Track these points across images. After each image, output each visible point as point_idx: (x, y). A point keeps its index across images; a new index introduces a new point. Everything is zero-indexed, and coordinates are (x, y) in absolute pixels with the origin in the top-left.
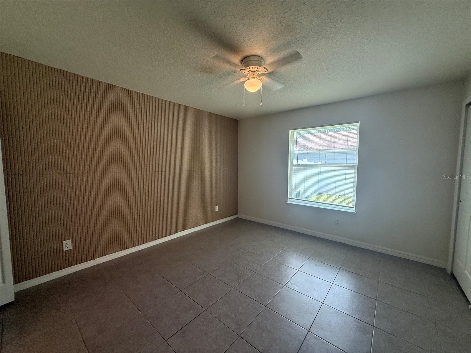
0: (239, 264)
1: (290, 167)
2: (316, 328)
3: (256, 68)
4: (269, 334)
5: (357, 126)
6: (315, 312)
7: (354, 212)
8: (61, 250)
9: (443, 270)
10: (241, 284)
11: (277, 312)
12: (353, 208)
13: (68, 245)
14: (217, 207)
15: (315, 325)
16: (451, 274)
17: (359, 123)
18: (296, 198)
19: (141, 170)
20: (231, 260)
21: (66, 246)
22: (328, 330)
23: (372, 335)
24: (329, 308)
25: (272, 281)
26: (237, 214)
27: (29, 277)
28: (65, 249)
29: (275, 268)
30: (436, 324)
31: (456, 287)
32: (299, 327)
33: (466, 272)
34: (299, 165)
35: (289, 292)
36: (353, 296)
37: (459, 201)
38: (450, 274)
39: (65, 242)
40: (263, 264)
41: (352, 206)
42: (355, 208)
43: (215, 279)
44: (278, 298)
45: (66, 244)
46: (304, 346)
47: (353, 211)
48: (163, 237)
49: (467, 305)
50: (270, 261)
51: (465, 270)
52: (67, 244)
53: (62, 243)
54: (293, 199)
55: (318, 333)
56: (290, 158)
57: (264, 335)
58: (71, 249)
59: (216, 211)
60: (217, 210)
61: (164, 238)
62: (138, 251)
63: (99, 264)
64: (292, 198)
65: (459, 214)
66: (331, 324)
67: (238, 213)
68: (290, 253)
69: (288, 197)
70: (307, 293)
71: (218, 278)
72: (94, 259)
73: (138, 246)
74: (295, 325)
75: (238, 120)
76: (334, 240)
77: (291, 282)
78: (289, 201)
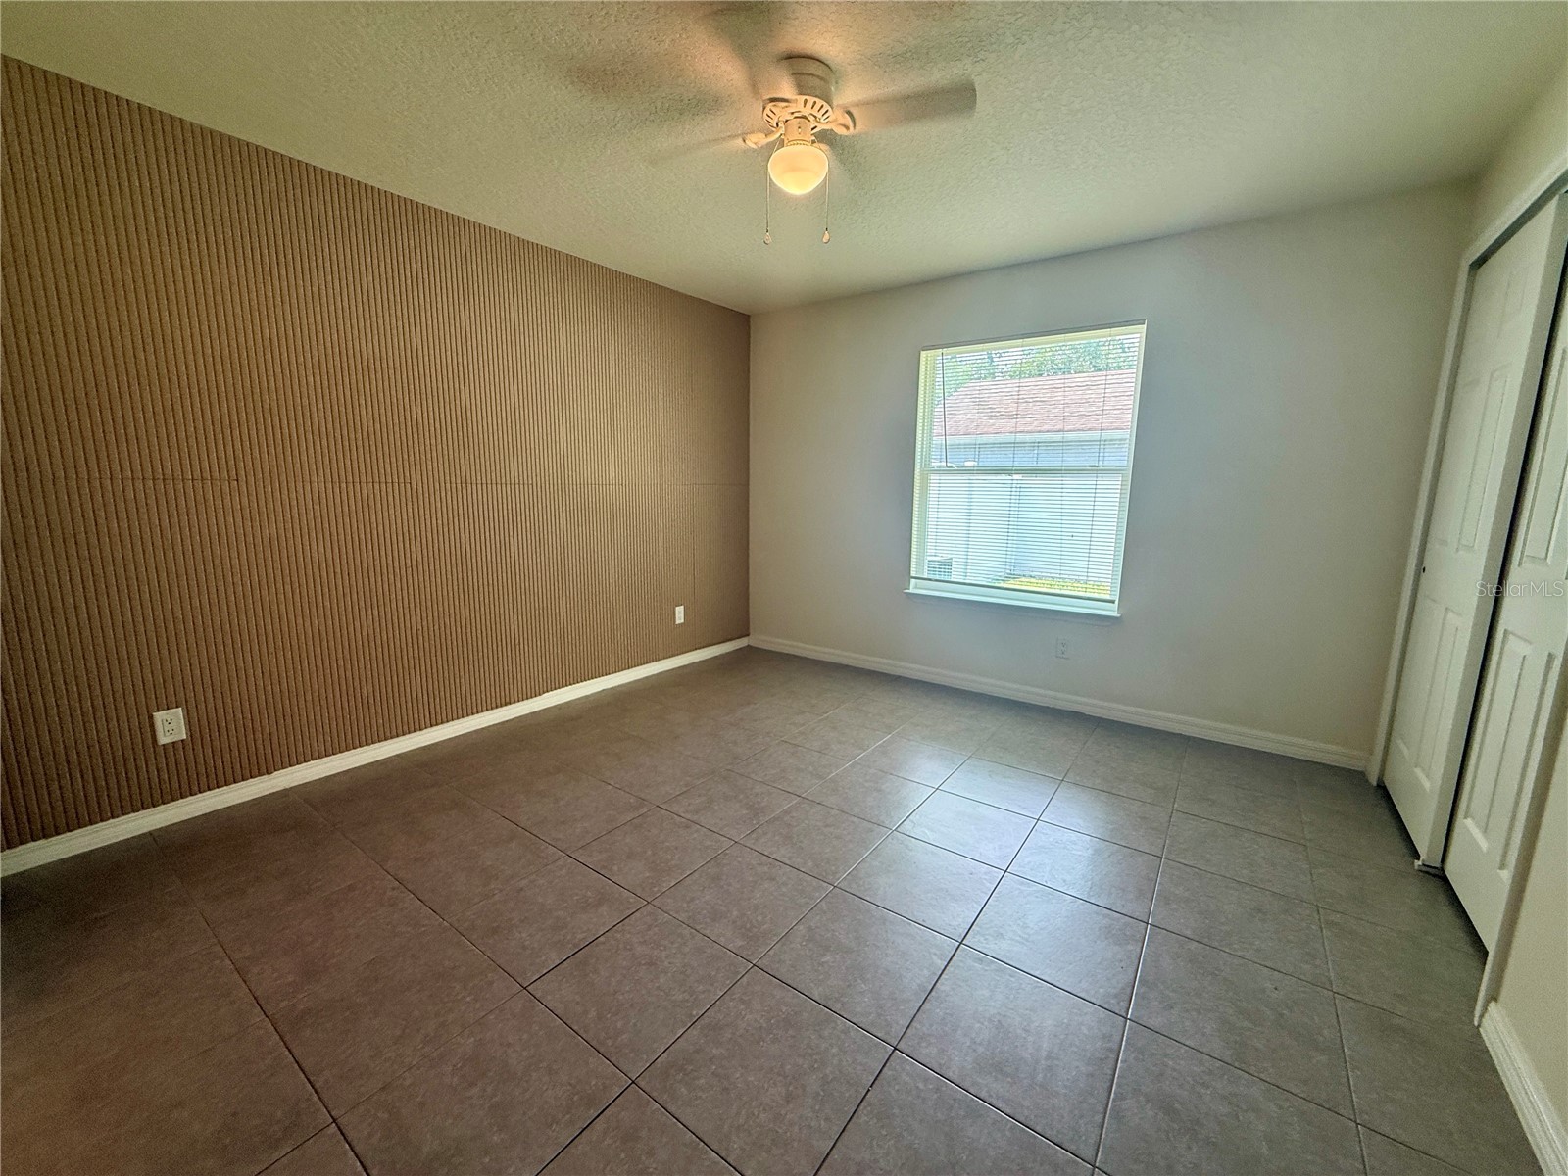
0: (752, 776)
1: (921, 475)
2: (983, 935)
3: (810, 104)
4: (845, 955)
5: (1138, 335)
6: (983, 894)
7: (1115, 614)
8: (149, 741)
9: (1360, 776)
10: (760, 831)
11: (868, 899)
12: (1113, 602)
13: (171, 726)
14: (680, 610)
15: (980, 927)
16: (1378, 785)
17: (1145, 326)
18: (937, 578)
19: (413, 476)
20: (729, 767)
21: (166, 730)
22: (1018, 938)
23: (1140, 944)
24: (1022, 883)
25: (855, 819)
26: (748, 635)
27: (43, 829)
28: (163, 739)
29: (867, 785)
30: (1320, 909)
31: (1386, 816)
32: (933, 936)
33: (1418, 771)
34: (949, 471)
35: (907, 846)
36: (1095, 850)
37: (1421, 569)
38: (1375, 784)
39: (159, 716)
40: (829, 774)
41: (1108, 597)
42: (1117, 602)
43: (678, 819)
44: (876, 863)
45: (166, 724)
46: (946, 980)
47: (1112, 611)
48: (501, 706)
49: (1410, 859)
50: (852, 766)
51: (1416, 767)
52: (169, 720)
53: (151, 718)
54: (930, 580)
55: (988, 946)
56: (922, 447)
57: (827, 958)
58: (182, 741)
59: (678, 622)
60: (682, 621)
61: (504, 708)
62: (418, 749)
63: (286, 790)
64: (926, 577)
65: (1417, 609)
66: (1027, 922)
67: (751, 631)
68: (912, 743)
69: (913, 574)
70: (962, 847)
71: (688, 816)
72: (268, 773)
73: (418, 733)
74: (921, 930)
75: (749, 316)
76: (1051, 703)
77: (913, 822)
78: (914, 587)
